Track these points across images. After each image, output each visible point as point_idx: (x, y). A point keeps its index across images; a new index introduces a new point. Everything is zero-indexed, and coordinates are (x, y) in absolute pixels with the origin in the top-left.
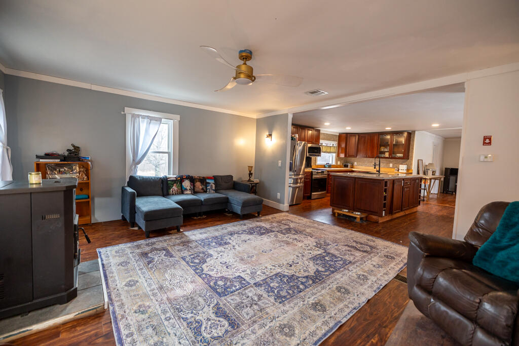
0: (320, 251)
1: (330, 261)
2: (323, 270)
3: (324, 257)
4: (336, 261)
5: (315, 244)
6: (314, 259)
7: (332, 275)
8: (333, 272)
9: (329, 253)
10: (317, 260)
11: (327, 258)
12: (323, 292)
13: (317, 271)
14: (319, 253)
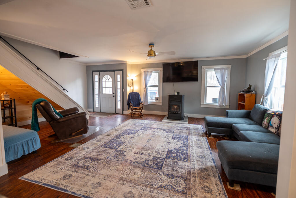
0: (120, 149)
1: (113, 144)
2: (117, 139)
3: (117, 146)
4: (110, 145)
5: (125, 153)
6: (122, 143)
7: (113, 138)
8: (112, 140)
9: (114, 148)
10: (121, 143)
11: (115, 145)
12: (116, 133)
13: (119, 138)
14: (120, 147)
